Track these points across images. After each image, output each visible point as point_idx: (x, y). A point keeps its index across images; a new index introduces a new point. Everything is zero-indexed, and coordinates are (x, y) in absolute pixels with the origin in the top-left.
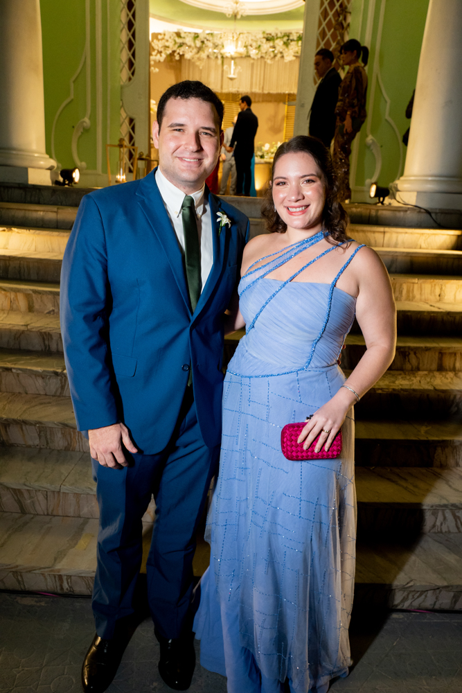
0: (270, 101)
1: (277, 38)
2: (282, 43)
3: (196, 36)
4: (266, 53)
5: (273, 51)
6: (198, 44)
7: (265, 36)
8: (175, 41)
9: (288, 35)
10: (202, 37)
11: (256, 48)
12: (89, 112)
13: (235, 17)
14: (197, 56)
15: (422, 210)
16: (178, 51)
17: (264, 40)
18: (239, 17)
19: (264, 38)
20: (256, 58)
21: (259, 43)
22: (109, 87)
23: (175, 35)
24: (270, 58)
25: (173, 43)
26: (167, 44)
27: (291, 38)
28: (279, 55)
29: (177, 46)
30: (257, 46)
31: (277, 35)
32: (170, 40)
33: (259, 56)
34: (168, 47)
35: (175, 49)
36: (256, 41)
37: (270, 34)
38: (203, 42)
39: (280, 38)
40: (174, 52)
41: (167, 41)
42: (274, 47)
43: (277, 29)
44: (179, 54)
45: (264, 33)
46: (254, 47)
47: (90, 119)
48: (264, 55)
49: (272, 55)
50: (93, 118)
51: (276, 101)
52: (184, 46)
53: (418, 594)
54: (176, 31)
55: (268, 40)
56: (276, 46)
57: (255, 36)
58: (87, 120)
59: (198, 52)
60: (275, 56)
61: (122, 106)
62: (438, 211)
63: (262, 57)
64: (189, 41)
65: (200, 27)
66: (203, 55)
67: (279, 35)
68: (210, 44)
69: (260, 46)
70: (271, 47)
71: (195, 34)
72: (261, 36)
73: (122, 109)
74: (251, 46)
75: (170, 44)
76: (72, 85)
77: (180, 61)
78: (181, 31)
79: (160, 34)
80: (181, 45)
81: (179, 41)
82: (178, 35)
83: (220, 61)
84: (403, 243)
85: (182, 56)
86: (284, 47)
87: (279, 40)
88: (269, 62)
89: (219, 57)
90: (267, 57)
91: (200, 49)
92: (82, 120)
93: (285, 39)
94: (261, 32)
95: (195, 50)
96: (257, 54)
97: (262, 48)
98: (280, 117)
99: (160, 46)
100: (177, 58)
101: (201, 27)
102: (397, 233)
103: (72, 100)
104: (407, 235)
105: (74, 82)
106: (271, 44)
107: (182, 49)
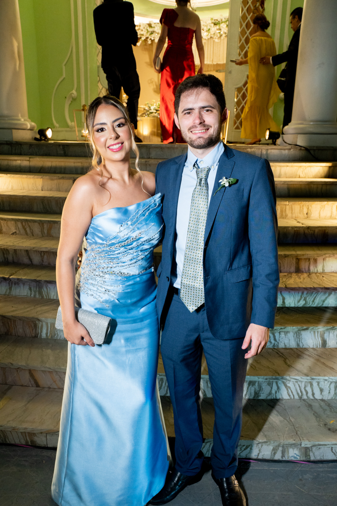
1: (222, 23)
2: (226, 26)
4: (214, 34)
5: (219, 33)
7: (213, 21)
8: (147, 30)
11: (207, 31)
12: (76, 86)
15: (303, 148)
16: (150, 37)
17: (213, 25)
19: (212, 23)
20: (207, 38)
21: (209, 27)
22: (89, 67)
23: (147, 26)
24: (217, 37)
25: (146, 31)
29: (149, 34)
30: (207, 29)
31: (222, 20)
32: (144, 30)
33: (209, 37)
34: (143, 35)
35: (147, 36)
36: (207, 26)
37: (217, 20)
39: (224, 22)
40: (147, 38)
41: (142, 30)
43: (221, 15)
44: (151, 39)
45: (212, 19)
46: (205, 31)
47: (76, 91)
48: (212, 36)
49: (219, 35)
50: (78, 90)
52: (154, 33)
53: (244, 447)
54: (148, 23)
55: (215, 24)
56: (221, 28)
57: (206, 22)
58: (74, 92)
60: (221, 36)
61: (99, 80)
62: (315, 148)
63: (211, 37)
64: (157, 29)
67: (224, 20)
69: (209, 29)
70: (217, 29)
72: (210, 22)
73: (99, 83)
74: (203, 30)
76: (64, 67)
78: (151, 23)
80: (152, 33)
81: (150, 30)
82: (150, 25)
84: (285, 174)
87: (223, 23)
88: (216, 40)
90: (215, 37)
92: (71, 92)
94: (210, 19)
96: (207, 35)
97: (211, 31)
100: (150, 42)
102: (280, 166)
103: (64, 78)
104: (288, 168)
105: (65, 65)
106: (218, 27)
107: (153, 35)
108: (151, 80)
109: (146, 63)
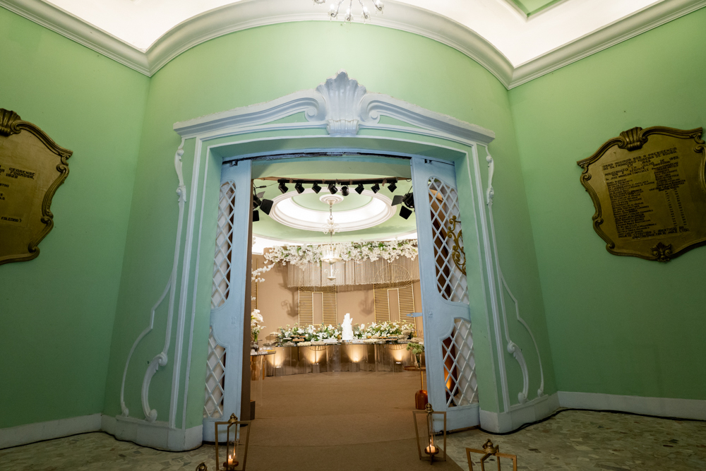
0: (361, 290)
1: (363, 246)
2: (367, 249)
3: (299, 248)
4: (355, 256)
5: (361, 255)
6: (301, 253)
7: (354, 245)
8: (282, 253)
9: (371, 243)
10: (303, 249)
11: (347, 254)
12: (167, 346)
13: (331, 233)
14: (301, 262)
16: (285, 259)
17: (353, 248)
18: (334, 233)
19: (352, 246)
20: (347, 260)
21: (349, 250)
23: (282, 249)
24: (358, 260)
26: (276, 255)
27: (374, 245)
28: (366, 257)
29: (284, 256)
30: (348, 252)
31: (362, 244)
32: (278, 252)
33: (350, 259)
34: (277, 257)
35: (282, 258)
36: (347, 249)
37: (357, 244)
38: (304, 252)
40: (282, 260)
42: (361, 252)
43: (361, 240)
44: (285, 261)
45: (352, 243)
46: (345, 253)
47: (168, 354)
48: (353, 258)
49: (360, 257)
50: (171, 353)
51: (365, 289)
52: (290, 256)
54: (283, 246)
55: (355, 247)
56: (363, 251)
57: (346, 246)
58: (164, 355)
59: (301, 259)
60: (363, 258)
61: (212, 333)
64: (293, 252)
65: (302, 242)
66: (305, 261)
67: (364, 244)
68: (310, 253)
69: (350, 252)
70: (358, 252)
71: (298, 246)
72: (350, 245)
74: (343, 253)
75: (279, 255)
76: (153, 314)
77: (287, 266)
78: (287, 246)
79: (271, 249)
80: (287, 256)
81: (285, 252)
82: (285, 248)
83: (318, 265)
85: (288, 263)
86: (369, 252)
88: (358, 262)
89: (318, 261)
90: (356, 259)
91: (302, 257)
92: (158, 356)
93: (369, 246)
94: (350, 243)
95: (299, 258)
96: (348, 258)
97: (351, 253)
98: (370, 301)
99: (270, 257)
100: (284, 264)
101: (304, 242)
103: (151, 331)
105: (156, 310)
106: (359, 250)
107: (288, 258)
108: (284, 302)
109: (279, 284)
